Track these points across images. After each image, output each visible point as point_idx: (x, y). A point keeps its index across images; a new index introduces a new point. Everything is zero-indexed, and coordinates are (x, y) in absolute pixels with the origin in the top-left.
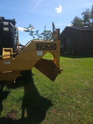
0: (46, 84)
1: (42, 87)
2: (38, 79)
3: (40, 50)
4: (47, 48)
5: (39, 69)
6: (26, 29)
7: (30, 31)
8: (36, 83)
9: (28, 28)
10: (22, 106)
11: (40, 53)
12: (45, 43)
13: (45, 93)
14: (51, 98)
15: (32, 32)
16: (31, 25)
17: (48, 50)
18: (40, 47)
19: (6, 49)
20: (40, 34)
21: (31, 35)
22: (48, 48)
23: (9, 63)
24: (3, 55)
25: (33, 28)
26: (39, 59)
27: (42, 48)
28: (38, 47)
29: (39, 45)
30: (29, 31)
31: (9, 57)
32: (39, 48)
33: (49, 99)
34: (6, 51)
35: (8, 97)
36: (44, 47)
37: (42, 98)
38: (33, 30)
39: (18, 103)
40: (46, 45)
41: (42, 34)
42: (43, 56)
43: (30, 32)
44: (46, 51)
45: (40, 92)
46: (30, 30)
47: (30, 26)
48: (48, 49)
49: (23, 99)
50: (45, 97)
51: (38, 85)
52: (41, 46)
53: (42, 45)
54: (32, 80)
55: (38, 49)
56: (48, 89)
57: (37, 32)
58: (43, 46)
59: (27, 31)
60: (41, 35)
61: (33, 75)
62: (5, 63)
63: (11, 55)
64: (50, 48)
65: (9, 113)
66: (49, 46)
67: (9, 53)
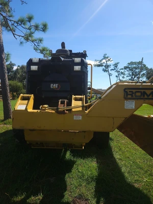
0: (138, 161)
1: (129, 165)
2: (120, 150)
3: (130, 99)
4: (144, 96)
5: (123, 131)
6: (98, 63)
7: (104, 65)
8: (117, 156)
9: (101, 61)
10: (95, 191)
11: (130, 105)
12: (141, 87)
13: (136, 178)
14: (150, 191)
15: (107, 66)
16: (106, 56)
17: (147, 101)
18: (132, 95)
19: (77, 96)
20: (122, 69)
21: (105, 71)
22: (146, 97)
23: (80, 118)
24: (73, 106)
25: (109, 60)
26: (128, 115)
27: (136, 96)
28: (127, 94)
29: (130, 92)
30: (102, 66)
31: (80, 109)
32: (129, 96)
33: (145, 191)
34: (76, 99)
35: (73, 171)
36: (138, 94)
37: (130, 186)
38: (109, 63)
39: (88, 184)
40: (142, 91)
41: (125, 68)
42: (135, 111)
43: (104, 67)
44: (142, 101)
45: (126, 175)
46: (104, 63)
47: (105, 58)
48: (146, 99)
49: (96, 179)
50: (136, 185)
51: (121, 159)
52: (132, 92)
53: (134, 91)
54: (109, 149)
55: (126, 98)
56: (143, 172)
57: (116, 65)
58: (136, 92)
59: (99, 66)
60: (123, 71)
61: (111, 139)
62: (75, 118)
63: (83, 107)
64: (151, 97)
65: (75, 197)
66: (148, 92)
67: (79, 103)
